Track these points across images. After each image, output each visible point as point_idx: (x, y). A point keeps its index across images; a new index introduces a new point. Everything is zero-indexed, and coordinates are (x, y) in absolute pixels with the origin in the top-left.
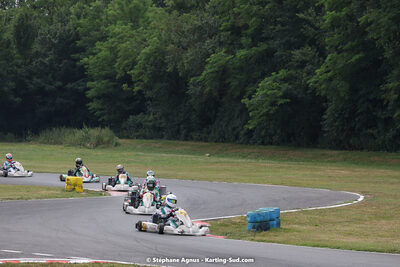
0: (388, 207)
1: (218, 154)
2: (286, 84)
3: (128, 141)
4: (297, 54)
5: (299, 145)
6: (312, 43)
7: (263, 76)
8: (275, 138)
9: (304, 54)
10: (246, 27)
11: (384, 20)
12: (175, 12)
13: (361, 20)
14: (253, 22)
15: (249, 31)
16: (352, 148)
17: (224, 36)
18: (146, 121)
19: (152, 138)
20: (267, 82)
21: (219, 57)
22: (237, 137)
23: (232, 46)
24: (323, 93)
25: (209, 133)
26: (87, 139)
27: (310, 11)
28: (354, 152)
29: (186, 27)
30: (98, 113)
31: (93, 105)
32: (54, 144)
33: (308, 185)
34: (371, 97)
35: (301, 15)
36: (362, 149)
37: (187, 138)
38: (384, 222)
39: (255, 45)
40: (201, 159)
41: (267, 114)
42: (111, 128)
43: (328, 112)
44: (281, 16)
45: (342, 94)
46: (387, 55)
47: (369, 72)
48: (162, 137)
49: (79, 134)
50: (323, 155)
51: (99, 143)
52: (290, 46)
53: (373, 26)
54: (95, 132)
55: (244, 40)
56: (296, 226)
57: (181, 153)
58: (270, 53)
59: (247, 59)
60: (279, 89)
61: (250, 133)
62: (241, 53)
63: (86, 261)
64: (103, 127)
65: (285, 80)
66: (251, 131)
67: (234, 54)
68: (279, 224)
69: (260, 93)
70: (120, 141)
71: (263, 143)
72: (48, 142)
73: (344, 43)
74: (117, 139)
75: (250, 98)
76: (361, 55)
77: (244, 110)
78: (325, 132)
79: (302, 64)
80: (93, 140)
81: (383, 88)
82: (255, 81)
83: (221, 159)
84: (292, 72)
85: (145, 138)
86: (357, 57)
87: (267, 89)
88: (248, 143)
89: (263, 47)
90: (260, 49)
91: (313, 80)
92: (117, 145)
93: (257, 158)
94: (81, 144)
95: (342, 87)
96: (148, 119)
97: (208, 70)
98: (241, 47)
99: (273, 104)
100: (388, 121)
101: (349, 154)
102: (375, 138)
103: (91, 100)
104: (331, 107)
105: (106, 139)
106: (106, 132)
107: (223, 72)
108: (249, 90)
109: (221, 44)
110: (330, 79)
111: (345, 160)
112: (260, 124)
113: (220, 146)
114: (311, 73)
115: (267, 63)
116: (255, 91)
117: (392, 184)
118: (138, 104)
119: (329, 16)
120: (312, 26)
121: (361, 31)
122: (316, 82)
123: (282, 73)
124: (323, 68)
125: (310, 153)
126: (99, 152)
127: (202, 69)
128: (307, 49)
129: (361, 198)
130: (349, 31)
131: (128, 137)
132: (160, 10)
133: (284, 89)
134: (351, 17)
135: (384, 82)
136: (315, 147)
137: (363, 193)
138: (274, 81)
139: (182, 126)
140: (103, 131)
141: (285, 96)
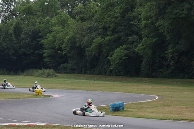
0: (168, 101)
1: (98, 79)
2: (126, 51)
4: (130, 38)
5: (132, 76)
6: (137, 34)
7: (117, 47)
8: (122, 73)
9: (133, 38)
10: (109, 27)
11: (166, 24)
12: (80, 21)
13: (157, 24)
14: (112, 25)
15: (111, 29)
16: (153, 77)
17: (100, 31)
19: (70, 73)
20: (118, 50)
21: (98, 40)
22: (106, 73)
23: (104, 35)
24: (141, 54)
25: (94, 71)
26: (43, 74)
27: (136, 21)
28: (154, 79)
29: (85, 27)
30: (48, 63)
31: (46, 60)
33: (135, 93)
34: (161, 56)
35: (132, 22)
36: (157, 77)
37: (85, 73)
38: (167, 107)
39: (113, 35)
40: (91, 82)
41: (118, 63)
42: (54, 69)
43: (144, 62)
44: (124, 23)
45: (149, 55)
46: (167, 39)
47: (160, 45)
48: (75, 73)
49: (40, 71)
50: (142, 80)
51: (48, 76)
52: (127, 35)
53: (161, 27)
54: (47, 71)
55: (108, 33)
56: (130, 109)
57: (83, 79)
58: (119, 38)
59: (110, 40)
60: (123, 53)
61: (111, 71)
62: (107, 38)
63: (44, 124)
64: (50, 69)
65: (126, 49)
66: (112, 70)
67: (104, 38)
68: (123, 109)
69: (115, 54)
70: (57, 74)
71: (116, 75)
72: (27, 75)
73: (150, 34)
74: (56, 74)
75: (111, 56)
76: (157, 39)
77: (109, 61)
78: (142, 70)
79: (133, 42)
80: (46, 74)
81: (166, 52)
82: (113, 50)
83: (99, 82)
84: (128, 46)
85: (68, 73)
86: (155, 39)
87: (118, 53)
88: (110, 75)
89: (116, 35)
90: (115, 36)
91: (137, 49)
92: (56, 76)
93: (114, 81)
94: (41, 76)
95: (149, 52)
96: (69, 65)
97: (94, 45)
98: (107, 35)
99: (121, 59)
100: (168, 66)
101: (152, 79)
102: (163, 73)
103: (45, 58)
104: (145, 60)
105: (51, 74)
106: (51, 71)
107: (100, 46)
108: (111, 53)
109: (99, 34)
110: (144, 49)
111: (150, 82)
112: (115, 67)
113: (98, 76)
114: (136, 46)
115: (118, 42)
116: (113, 54)
117: (170, 92)
118: (64, 59)
119: (143, 23)
120: (137, 27)
121: (157, 29)
122: (138, 50)
123: (124, 46)
124: (141, 44)
125: (136, 79)
126: (49, 79)
127: (91, 45)
128: (135, 36)
129: (157, 98)
130: (152, 29)
131: (61, 73)
132: (74, 20)
133: (125, 53)
134: (152, 23)
135: (166, 50)
136: (138, 77)
137: (158, 95)
138: (121, 49)
139: (83, 68)
140: (50, 70)
141: (125, 56)
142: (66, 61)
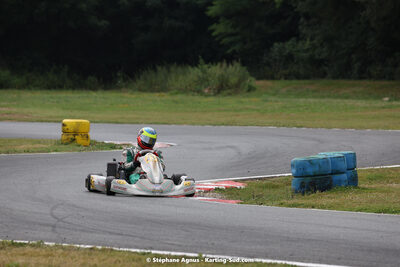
3: (269, 83)
18: (298, 51)
19: (306, 77)
26: (204, 81)
30: (226, 40)
31: (218, 29)
32: (158, 91)
37: (363, 75)
42: (243, 64)
48: (323, 75)
49: (194, 73)
51: (222, 88)
54: (216, 70)
64: (230, 60)
70: (258, 83)
74: (251, 81)
80: (214, 83)
85: (298, 77)
92: (251, 89)
94: (197, 89)
96: (301, 47)
103: (216, 20)
105: (233, 80)
106: (234, 71)
131: (272, 78)
139: (353, 56)
140: (230, 68)
142: (292, 33)
